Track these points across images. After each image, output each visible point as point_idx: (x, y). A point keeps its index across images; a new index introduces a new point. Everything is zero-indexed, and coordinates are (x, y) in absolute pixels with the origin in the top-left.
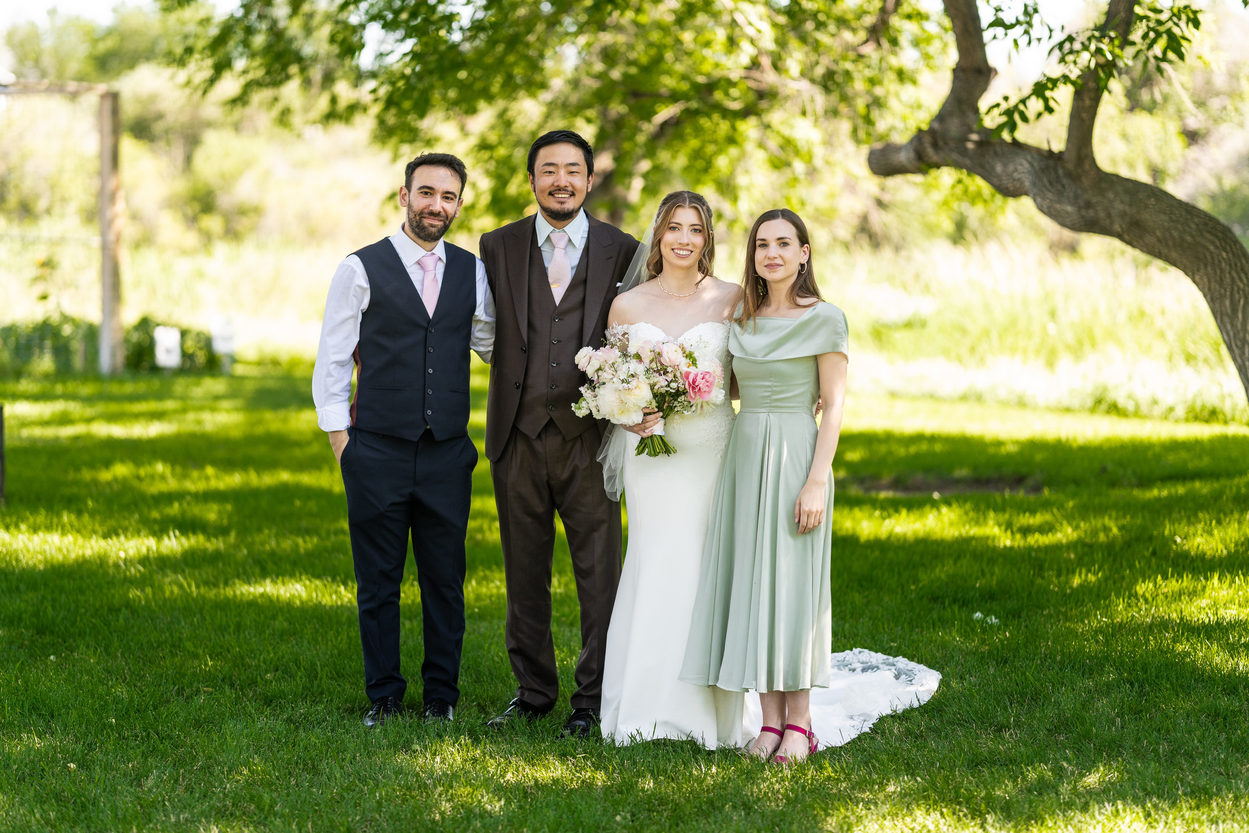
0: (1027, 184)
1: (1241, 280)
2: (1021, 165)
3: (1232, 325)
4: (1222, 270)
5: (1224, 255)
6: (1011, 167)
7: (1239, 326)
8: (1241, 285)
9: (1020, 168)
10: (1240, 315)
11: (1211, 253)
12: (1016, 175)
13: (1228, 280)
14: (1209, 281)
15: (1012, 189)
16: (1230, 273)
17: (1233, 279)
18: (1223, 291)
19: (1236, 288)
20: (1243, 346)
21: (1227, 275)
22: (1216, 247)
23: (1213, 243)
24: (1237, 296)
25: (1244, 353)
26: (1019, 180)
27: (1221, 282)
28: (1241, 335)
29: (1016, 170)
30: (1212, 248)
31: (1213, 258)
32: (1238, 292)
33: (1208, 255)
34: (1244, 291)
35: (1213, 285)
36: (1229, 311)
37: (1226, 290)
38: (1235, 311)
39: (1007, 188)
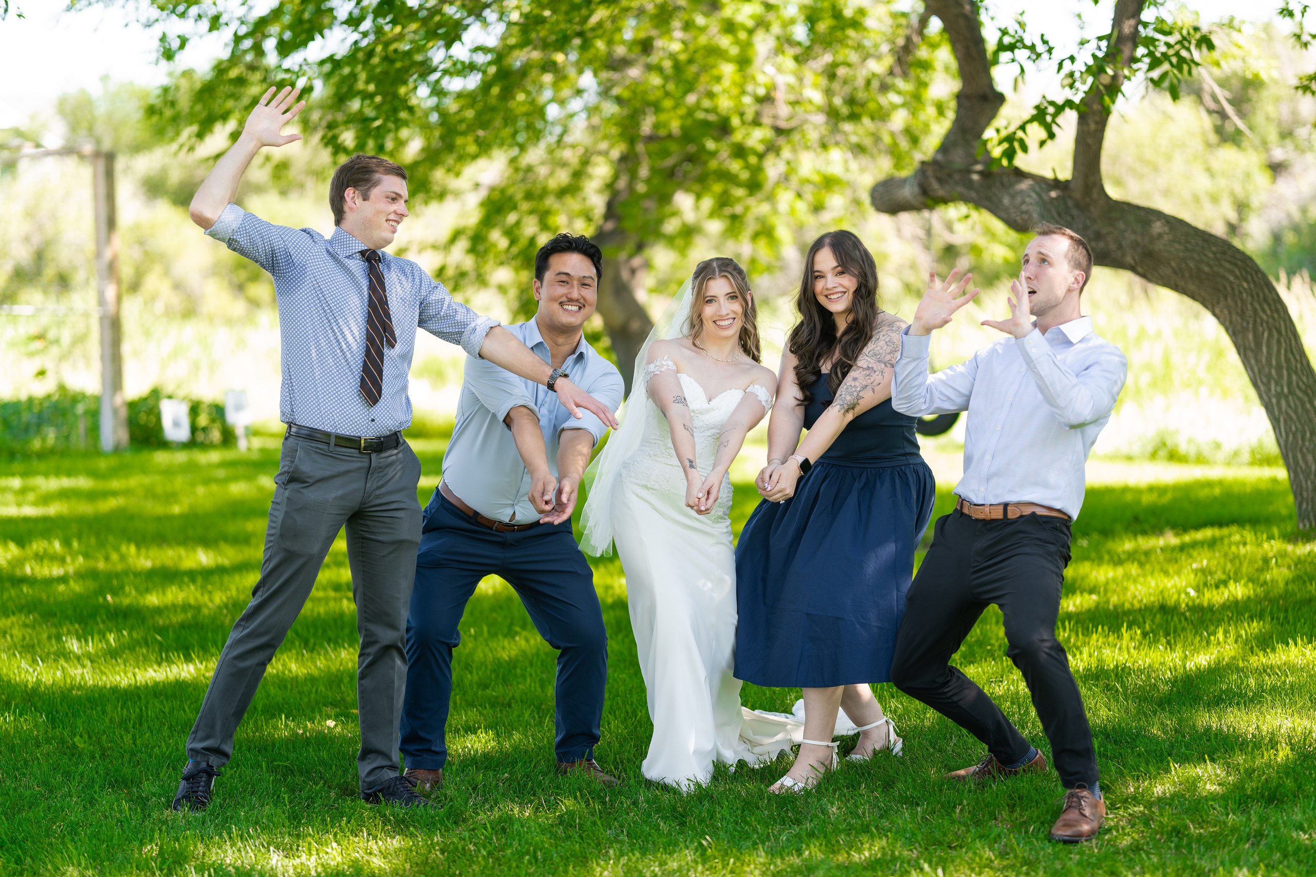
0: (1035, 216)
1: (1265, 313)
2: (1030, 196)
3: (1257, 361)
4: (1242, 300)
5: (1245, 285)
6: (1019, 199)
7: (1264, 360)
8: (1265, 318)
9: (1028, 199)
10: (1264, 349)
11: (1231, 283)
12: (1024, 208)
13: (1250, 312)
14: (1230, 313)
15: (1019, 221)
16: (1252, 304)
17: (1255, 310)
18: (1245, 324)
19: (1258, 321)
20: (1269, 382)
21: (1249, 307)
22: (1236, 277)
23: (1232, 272)
24: (1261, 329)
25: (1269, 390)
26: (1027, 212)
27: (1242, 314)
28: (1267, 370)
29: (1024, 202)
30: (1231, 278)
31: (1233, 289)
32: (1262, 325)
33: (1228, 286)
34: (1267, 323)
35: (1234, 317)
36: (1253, 345)
37: (1248, 323)
38: (1258, 344)
39: (1015, 221)
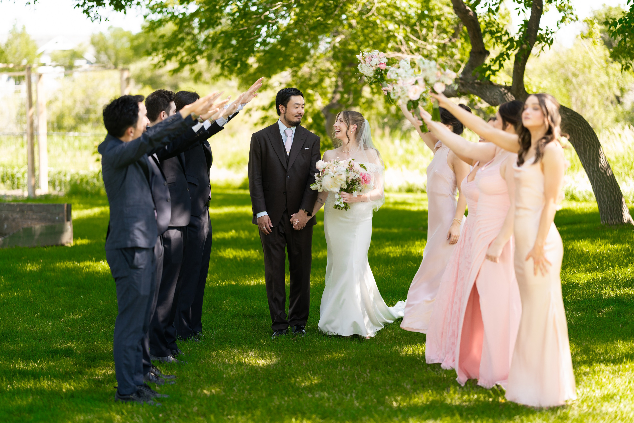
0: (499, 100)
1: (588, 138)
2: (497, 92)
3: (585, 158)
4: (579, 134)
5: (580, 128)
6: (493, 93)
7: (587, 157)
8: (588, 141)
9: (496, 94)
10: (588, 153)
11: (574, 127)
12: (495, 97)
13: (582, 139)
14: (574, 139)
15: (493, 102)
16: (583, 135)
17: (584, 138)
18: (580, 143)
19: (585, 142)
20: (590, 166)
21: (582, 136)
22: (576, 125)
23: (575, 123)
25: (590, 169)
26: (496, 99)
27: (579, 139)
28: (588, 161)
29: (495, 95)
30: (575, 125)
31: (575, 129)
32: (587, 144)
33: (573, 128)
34: (589, 143)
35: (576, 140)
36: (583, 151)
37: (581, 143)
38: (585, 151)
39: (492, 102)
